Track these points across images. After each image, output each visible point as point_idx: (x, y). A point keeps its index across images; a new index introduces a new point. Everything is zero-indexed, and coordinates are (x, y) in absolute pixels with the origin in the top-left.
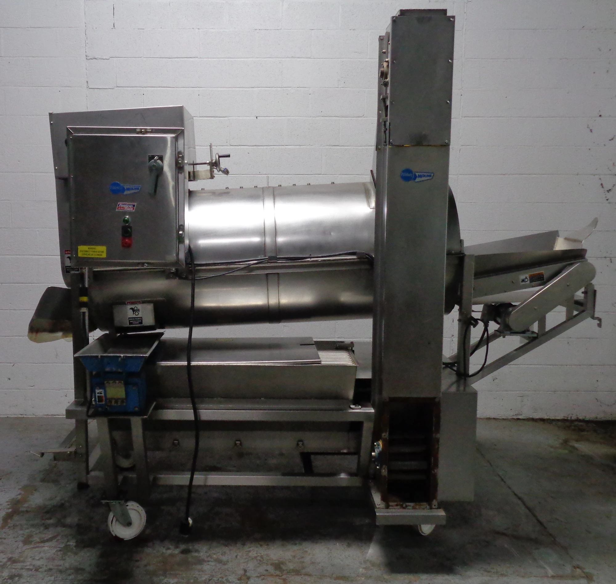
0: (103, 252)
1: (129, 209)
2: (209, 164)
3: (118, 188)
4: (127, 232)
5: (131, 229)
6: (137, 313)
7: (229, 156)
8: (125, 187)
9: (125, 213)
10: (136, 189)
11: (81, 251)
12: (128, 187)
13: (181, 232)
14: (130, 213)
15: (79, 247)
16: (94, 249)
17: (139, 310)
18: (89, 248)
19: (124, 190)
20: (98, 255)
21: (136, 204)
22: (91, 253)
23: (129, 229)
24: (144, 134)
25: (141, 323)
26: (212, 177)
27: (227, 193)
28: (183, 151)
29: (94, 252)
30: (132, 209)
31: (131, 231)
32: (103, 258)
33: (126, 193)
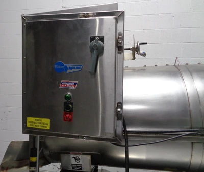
0: (47, 124)
1: (71, 87)
2: (132, 49)
3: (61, 67)
4: (68, 107)
5: (72, 106)
6: (78, 162)
7: (146, 44)
8: (68, 66)
9: (67, 90)
10: (77, 68)
11: (29, 122)
12: (70, 66)
13: (119, 110)
14: (71, 90)
15: (28, 118)
16: (41, 121)
17: (79, 159)
18: (36, 120)
19: (67, 69)
20: (44, 126)
21: (77, 82)
22: (37, 124)
23: (71, 105)
24: (86, 17)
25: (81, 169)
26: (134, 58)
27: (144, 70)
28: (122, 32)
29: (40, 123)
30: (73, 87)
31: (73, 107)
32: (47, 130)
33: (69, 71)
